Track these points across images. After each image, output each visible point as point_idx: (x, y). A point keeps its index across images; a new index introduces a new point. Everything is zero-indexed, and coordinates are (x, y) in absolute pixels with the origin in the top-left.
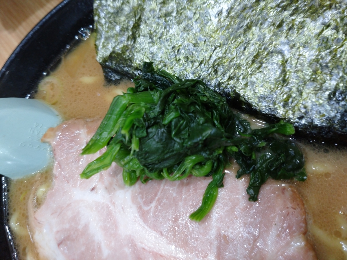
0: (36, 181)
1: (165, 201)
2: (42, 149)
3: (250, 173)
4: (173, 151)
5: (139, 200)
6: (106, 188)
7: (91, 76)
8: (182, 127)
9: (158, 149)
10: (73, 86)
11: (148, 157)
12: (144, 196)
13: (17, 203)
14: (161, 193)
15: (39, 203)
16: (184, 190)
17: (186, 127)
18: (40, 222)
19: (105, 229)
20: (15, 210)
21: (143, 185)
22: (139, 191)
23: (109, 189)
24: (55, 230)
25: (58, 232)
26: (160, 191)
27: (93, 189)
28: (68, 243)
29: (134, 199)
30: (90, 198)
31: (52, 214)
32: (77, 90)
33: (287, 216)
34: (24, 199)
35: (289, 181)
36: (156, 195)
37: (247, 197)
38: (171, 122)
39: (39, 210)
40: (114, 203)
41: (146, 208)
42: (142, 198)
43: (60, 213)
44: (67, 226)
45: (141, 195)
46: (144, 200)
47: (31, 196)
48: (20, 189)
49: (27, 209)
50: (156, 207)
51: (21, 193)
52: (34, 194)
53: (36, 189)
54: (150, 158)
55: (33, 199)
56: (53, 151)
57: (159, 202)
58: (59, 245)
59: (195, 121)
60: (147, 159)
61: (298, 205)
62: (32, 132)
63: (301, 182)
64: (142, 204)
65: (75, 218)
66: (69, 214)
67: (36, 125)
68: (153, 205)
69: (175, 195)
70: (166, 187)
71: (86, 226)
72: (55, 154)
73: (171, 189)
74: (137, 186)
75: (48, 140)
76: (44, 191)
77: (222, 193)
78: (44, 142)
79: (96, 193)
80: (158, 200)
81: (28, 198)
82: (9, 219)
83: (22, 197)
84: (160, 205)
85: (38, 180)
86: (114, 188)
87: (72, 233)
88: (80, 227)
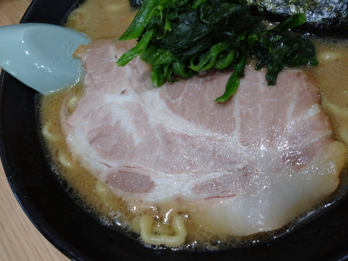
0: (67, 94)
1: (191, 94)
2: (74, 64)
3: (268, 63)
4: (201, 34)
5: (167, 96)
6: (136, 91)
7: (117, 4)
8: (209, 12)
9: (188, 32)
10: (101, 14)
11: (178, 42)
12: (172, 93)
13: (49, 115)
14: (187, 89)
15: (70, 112)
16: (208, 85)
17: (212, 12)
18: (72, 126)
19: (136, 122)
20: (46, 121)
21: (170, 86)
22: (166, 90)
23: (138, 91)
24: (87, 131)
25: (90, 132)
26: (186, 88)
27: (123, 92)
28: (101, 139)
29: (162, 96)
30: (121, 99)
31: (84, 118)
32: (104, 16)
33: (303, 92)
34: (56, 110)
35: (303, 67)
36: (182, 91)
37: (267, 83)
38: (199, 7)
39: (72, 116)
40: (144, 101)
41: (173, 102)
42: (169, 95)
43: (92, 116)
44: (99, 125)
45: (168, 93)
46: (171, 96)
47: (63, 107)
48: (51, 103)
49: (59, 118)
50: (183, 100)
51: (53, 106)
52: (66, 105)
53: (67, 100)
54: (180, 43)
55: (65, 109)
56: (84, 66)
57: (186, 96)
58: (91, 143)
59: (220, 6)
60: (177, 44)
61: (312, 83)
62: (64, 48)
63: (314, 66)
64: (170, 99)
65: (107, 118)
66: (101, 115)
67: (68, 42)
68: (180, 98)
69: (199, 89)
70: (191, 85)
71: (118, 123)
72: (86, 68)
73: (196, 85)
74: (164, 87)
75: (79, 55)
76: (75, 101)
77: (243, 83)
78: (75, 57)
79: (126, 95)
80: (185, 94)
81: (60, 109)
82: (42, 128)
83: (53, 109)
84: (186, 98)
85: (69, 93)
86: (143, 90)
87: (104, 130)
88: (112, 124)
